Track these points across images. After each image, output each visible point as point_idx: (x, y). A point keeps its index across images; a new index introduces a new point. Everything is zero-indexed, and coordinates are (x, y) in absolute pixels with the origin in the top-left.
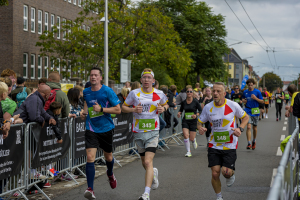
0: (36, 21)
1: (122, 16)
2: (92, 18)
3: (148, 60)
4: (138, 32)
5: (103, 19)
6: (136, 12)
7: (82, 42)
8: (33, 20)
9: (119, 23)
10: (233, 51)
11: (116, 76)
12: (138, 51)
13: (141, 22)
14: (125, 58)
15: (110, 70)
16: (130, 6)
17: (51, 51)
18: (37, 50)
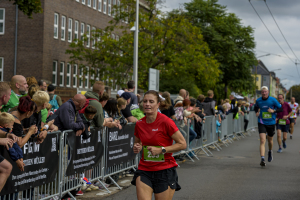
0: (67, 29)
1: (152, 26)
2: (122, 27)
3: (177, 70)
4: (167, 43)
5: (133, 29)
6: (166, 22)
7: (111, 51)
8: (63, 28)
9: (149, 32)
10: (261, 63)
11: (144, 85)
12: (167, 61)
13: (171, 32)
14: (153, 67)
15: (139, 80)
16: (159, 16)
17: (80, 59)
18: (67, 58)
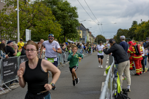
1: (26, 8)
2: (11, 9)
3: (40, 29)
4: (34, 16)
5: (16, 9)
6: (33, 6)
7: (6, 21)
9: (25, 11)
10: (82, 24)
11: (23, 38)
12: (35, 25)
13: (36, 10)
14: (28, 29)
15: (20, 35)
16: (30, 3)
